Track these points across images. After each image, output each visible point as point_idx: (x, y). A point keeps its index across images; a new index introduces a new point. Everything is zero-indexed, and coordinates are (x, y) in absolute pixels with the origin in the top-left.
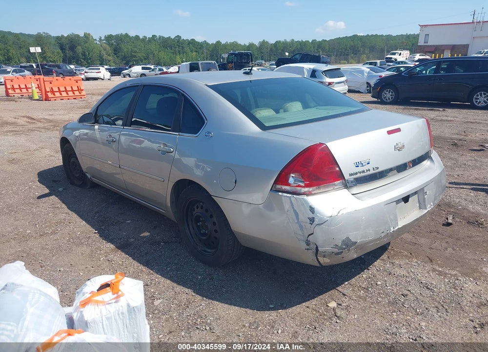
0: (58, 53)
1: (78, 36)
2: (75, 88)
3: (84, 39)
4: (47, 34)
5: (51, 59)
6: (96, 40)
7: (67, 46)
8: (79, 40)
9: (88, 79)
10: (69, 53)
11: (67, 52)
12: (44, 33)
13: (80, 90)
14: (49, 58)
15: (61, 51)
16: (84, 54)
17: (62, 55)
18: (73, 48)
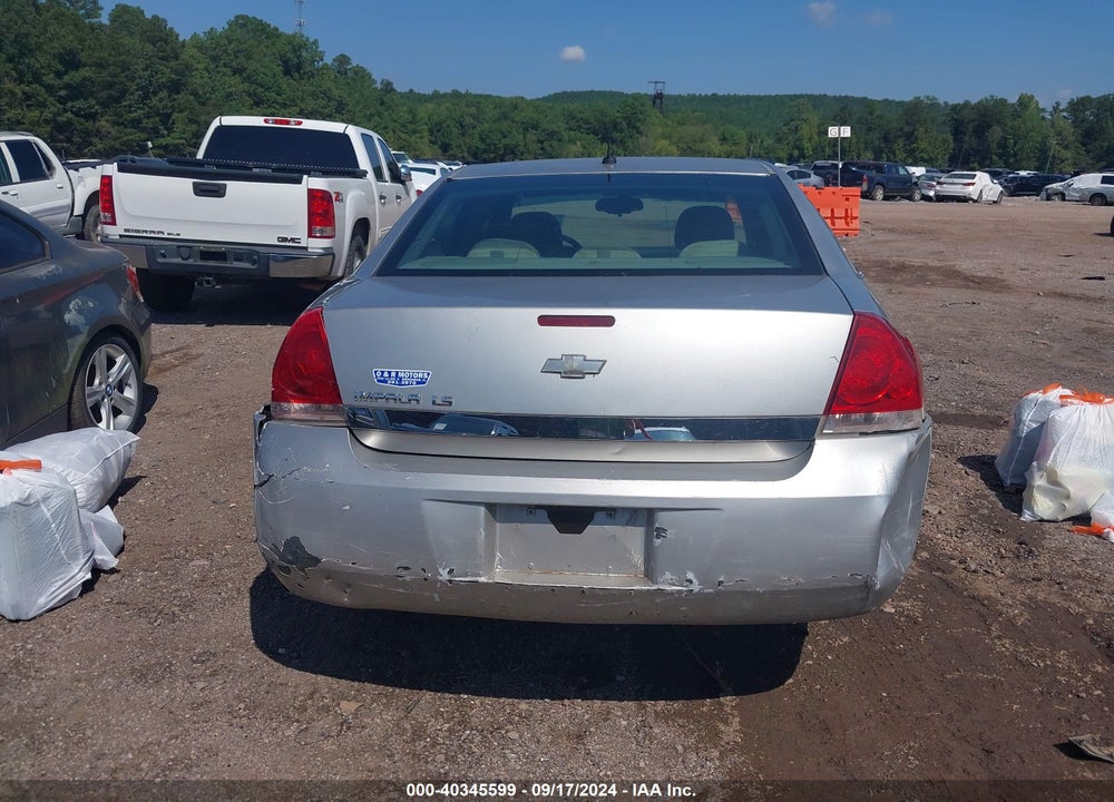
0: (945, 141)
1: (1003, 102)
2: (839, 212)
3: (1016, 111)
4: (934, 99)
5: (925, 156)
6: (1043, 110)
7: (971, 127)
8: (1000, 112)
9: (941, 198)
10: (970, 141)
11: (967, 138)
12: (928, 97)
13: (848, 217)
14: (922, 151)
15: (950, 137)
16: (1003, 145)
17: (952, 145)
18: (981, 130)
